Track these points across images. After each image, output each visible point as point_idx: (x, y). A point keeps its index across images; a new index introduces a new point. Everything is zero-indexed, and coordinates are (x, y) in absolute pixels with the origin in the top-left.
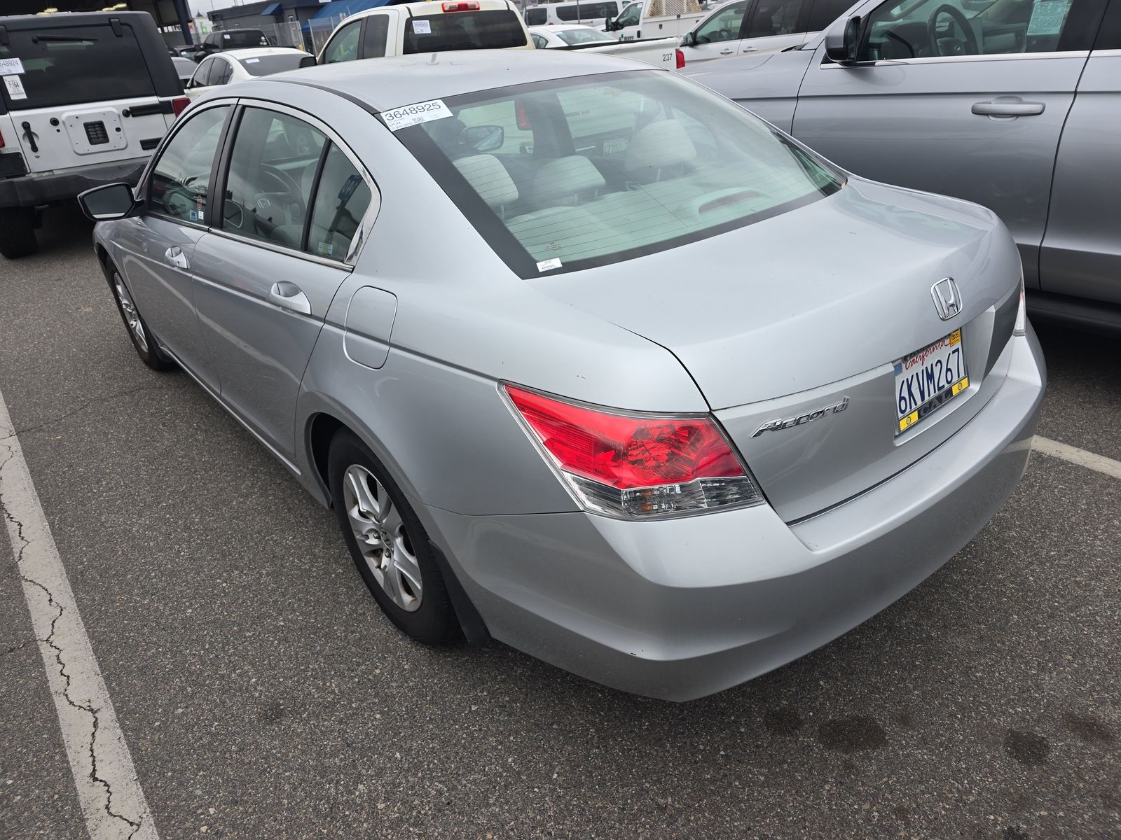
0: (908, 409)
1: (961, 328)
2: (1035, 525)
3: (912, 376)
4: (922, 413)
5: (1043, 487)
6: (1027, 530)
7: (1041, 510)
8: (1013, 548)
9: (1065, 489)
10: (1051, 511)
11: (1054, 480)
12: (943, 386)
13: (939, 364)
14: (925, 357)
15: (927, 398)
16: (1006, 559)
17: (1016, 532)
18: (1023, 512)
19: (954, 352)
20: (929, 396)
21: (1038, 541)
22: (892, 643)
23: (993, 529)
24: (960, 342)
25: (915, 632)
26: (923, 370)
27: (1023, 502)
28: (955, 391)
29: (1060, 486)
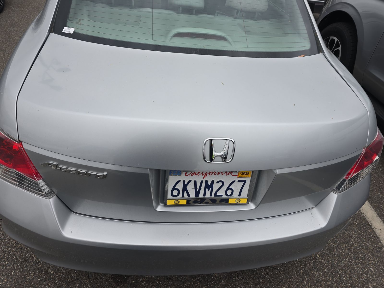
0: (180, 196)
1: (253, 171)
2: (333, 277)
3: (190, 181)
4: (191, 202)
5: (362, 263)
6: (326, 277)
7: (345, 273)
8: (308, 280)
9: (372, 272)
10: (350, 277)
11: (372, 264)
12: (222, 196)
13: (221, 184)
14: (208, 175)
15: (201, 196)
16: (297, 282)
17: (319, 274)
18: (335, 268)
19: (239, 181)
20: (204, 195)
21: (324, 286)
22: (199, 279)
23: (310, 265)
24: (250, 178)
25: (214, 282)
26: (202, 182)
27: (341, 263)
28: (231, 201)
29: (371, 269)
